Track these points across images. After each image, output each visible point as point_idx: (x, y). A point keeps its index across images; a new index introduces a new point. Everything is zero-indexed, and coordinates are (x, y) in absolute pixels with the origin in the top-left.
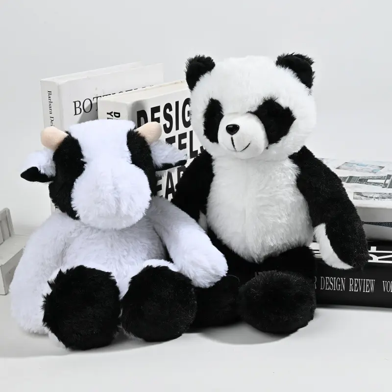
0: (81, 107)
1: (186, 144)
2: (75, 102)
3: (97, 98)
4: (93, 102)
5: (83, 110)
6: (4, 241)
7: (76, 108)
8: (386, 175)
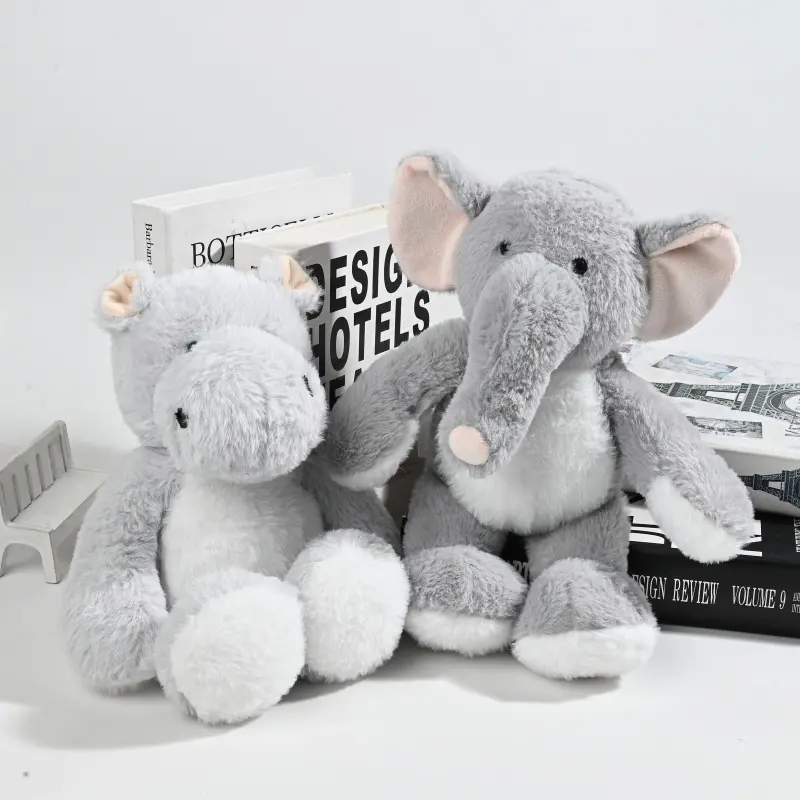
0: (205, 253)
1: (388, 321)
2: (194, 245)
3: (234, 236)
4: (225, 244)
5: (207, 260)
6: (54, 479)
7: (195, 255)
8: (740, 384)
